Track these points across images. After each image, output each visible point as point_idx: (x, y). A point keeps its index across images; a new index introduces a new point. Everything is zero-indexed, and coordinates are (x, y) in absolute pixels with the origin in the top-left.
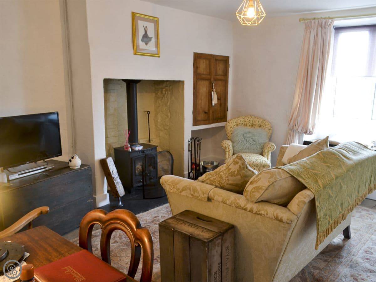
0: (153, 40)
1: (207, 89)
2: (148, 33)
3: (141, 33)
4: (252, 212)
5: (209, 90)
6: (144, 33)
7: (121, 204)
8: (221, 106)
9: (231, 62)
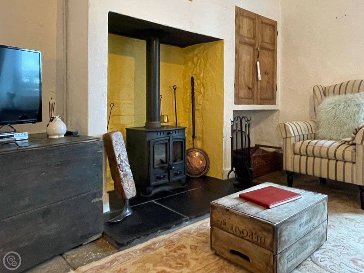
1: (250, 57)
5: (254, 59)
7: (128, 212)
8: (268, 82)
9: (279, 29)
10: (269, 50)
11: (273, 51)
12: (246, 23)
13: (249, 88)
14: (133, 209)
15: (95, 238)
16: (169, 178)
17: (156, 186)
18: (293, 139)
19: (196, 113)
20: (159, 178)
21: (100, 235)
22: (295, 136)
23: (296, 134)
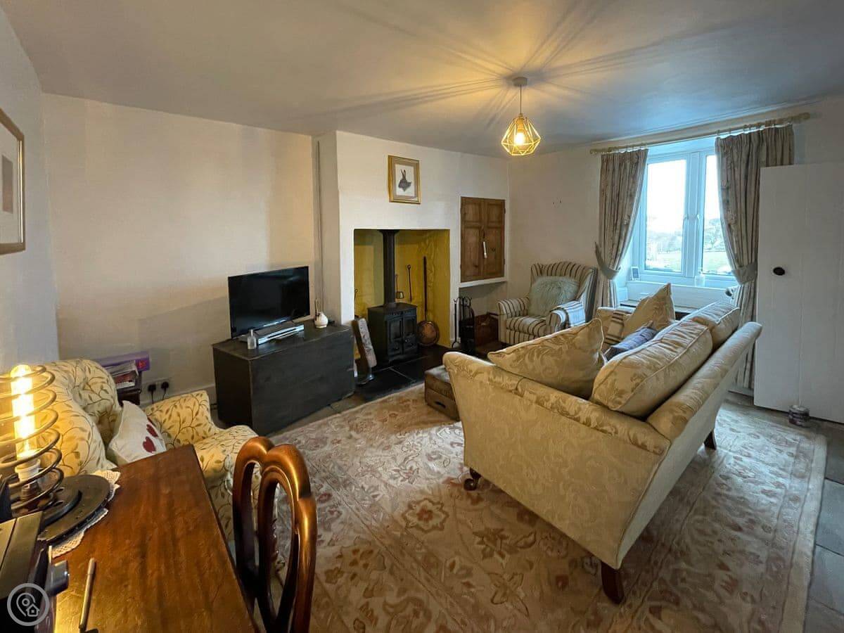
0: (412, 186)
1: (476, 239)
2: (407, 178)
3: (399, 178)
4: (589, 426)
5: (480, 240)
6: (401, 177)
7: (371, 377)
8: (495, 258)
9: (507, 206)
10: (496, 228)
11: (501, 229)
12: (471, 210)
13: (476, 266)
14: (374, 374)
15: (350, 394)
16: (403, 349)
17: (393, 356)
18: (505, 317)
19: (429, 289)
20: (395, 350)
21: (352, 393)
22: (507, 314)
23: (509, 312)
